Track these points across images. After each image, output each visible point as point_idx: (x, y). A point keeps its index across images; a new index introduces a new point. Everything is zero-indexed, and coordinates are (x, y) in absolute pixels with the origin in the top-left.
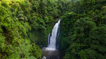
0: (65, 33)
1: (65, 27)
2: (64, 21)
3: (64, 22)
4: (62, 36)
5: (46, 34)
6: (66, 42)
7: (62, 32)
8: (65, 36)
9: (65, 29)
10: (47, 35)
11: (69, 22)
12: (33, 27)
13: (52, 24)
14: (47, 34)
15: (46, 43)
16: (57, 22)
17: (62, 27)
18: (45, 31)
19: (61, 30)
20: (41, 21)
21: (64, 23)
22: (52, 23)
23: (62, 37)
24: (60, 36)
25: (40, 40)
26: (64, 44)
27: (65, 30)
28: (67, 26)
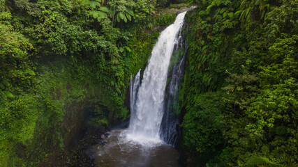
0: (203, 72)
1: (208, 42)
2: (202, 13)
3: (203, 17)
4: (191, 84)
5: (121, 74)
6: (206, 120)
7: (192, 68)
8: (205, 88)
9: (208, 53)
10: (126, 80)
11: (228, 18)
12: (44, 38)
13: (148, 29)
14: (127, 75)
15: (124, 111)
16: (171, 20)
17: (193, 44)
18: (115, 61)
19: (186, 59)
20: (95, 14)
21: (201, 24)
22: (150, 25)
23: (192, 89)
24: (184, 85)
25: (96, 100)
26: (195, 127)
27: (204, 58)
28: (217, 40)
